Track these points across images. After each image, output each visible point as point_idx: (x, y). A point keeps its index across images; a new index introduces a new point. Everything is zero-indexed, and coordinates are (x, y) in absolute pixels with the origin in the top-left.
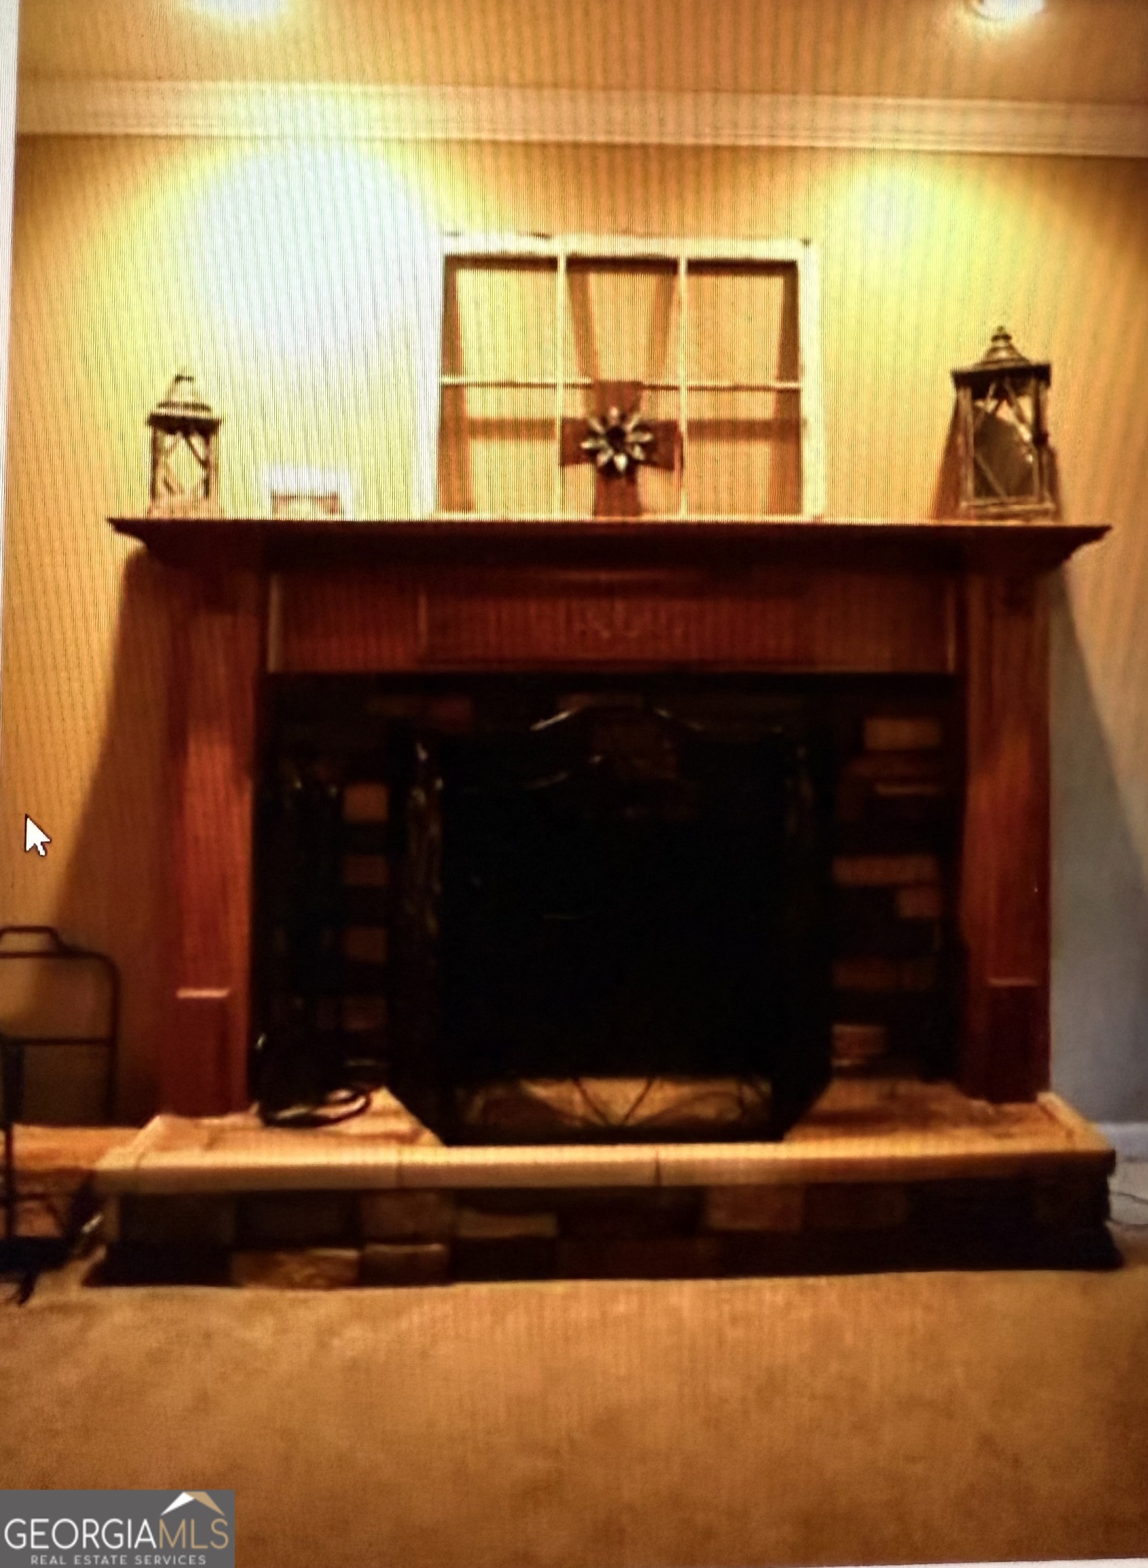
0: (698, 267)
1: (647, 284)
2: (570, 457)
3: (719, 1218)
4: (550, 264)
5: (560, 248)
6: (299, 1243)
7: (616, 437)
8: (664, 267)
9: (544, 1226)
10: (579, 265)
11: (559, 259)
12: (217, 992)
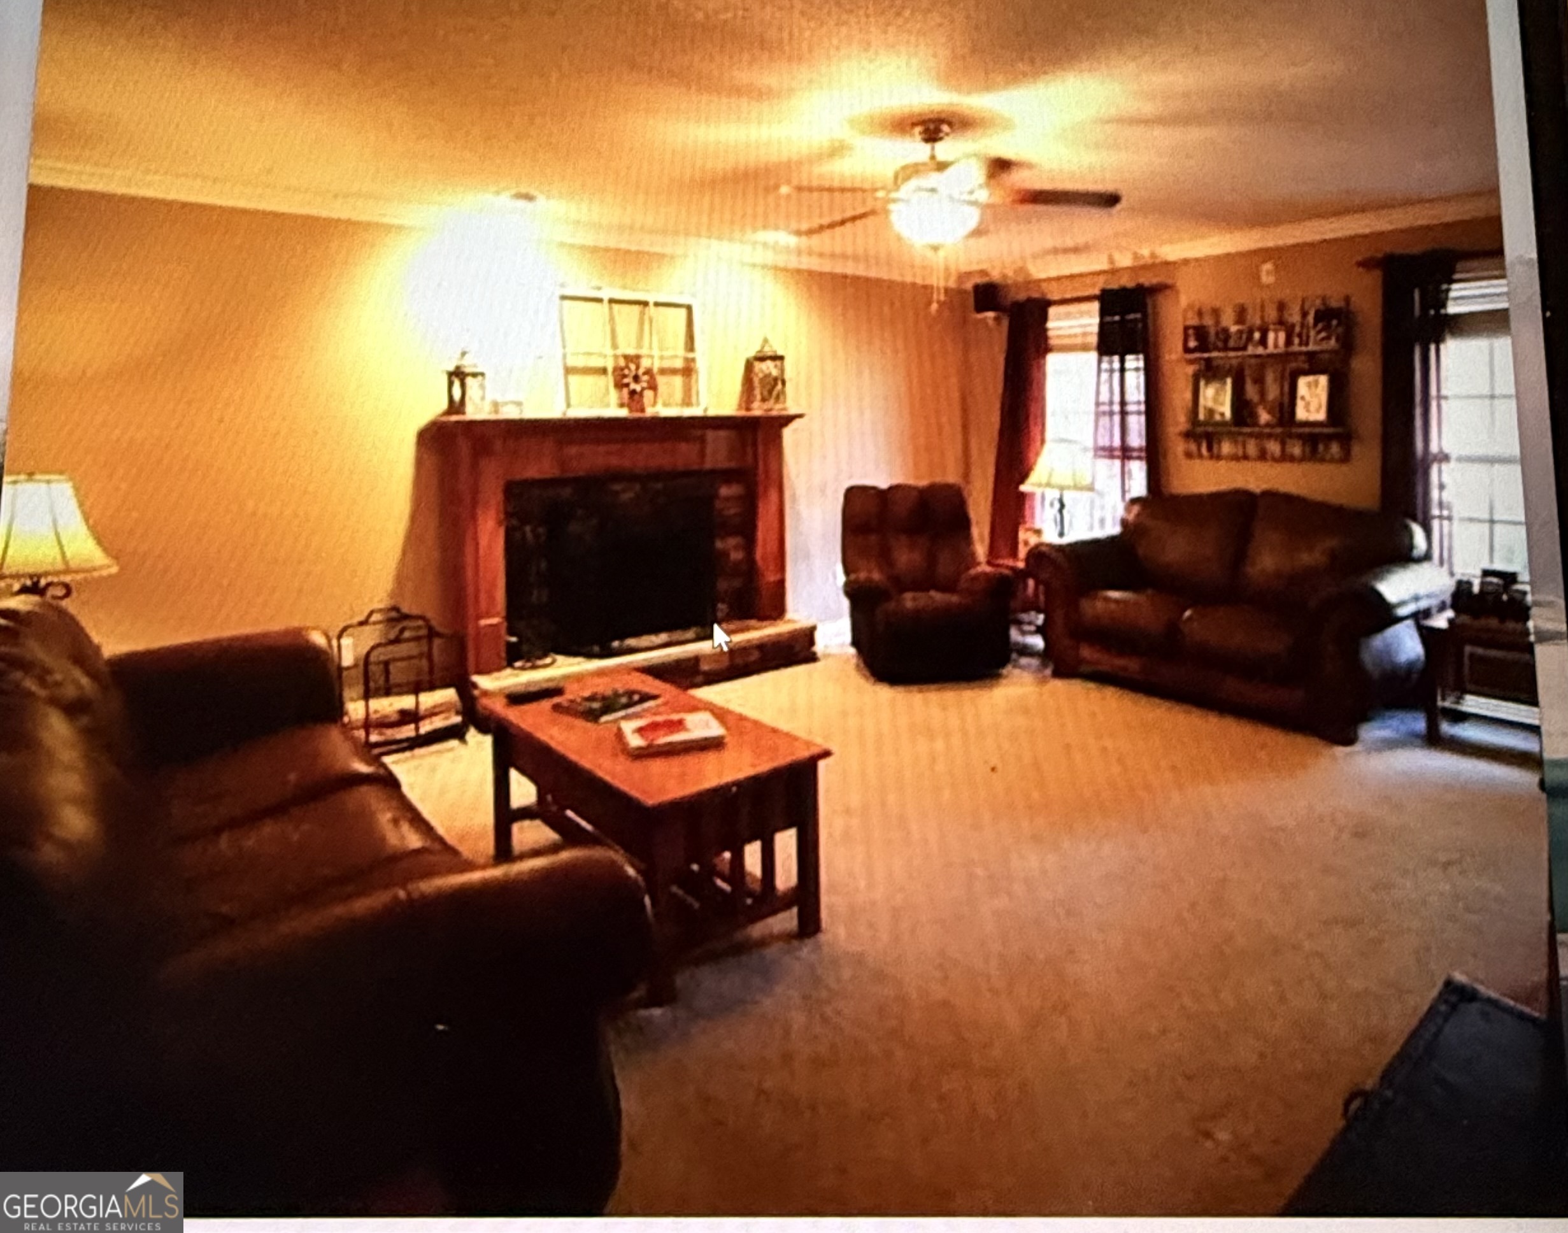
0: (657, 304)
1: (636, 309)
2: (618, 386)
3: (705, 667)
4: (599, 300)
5: (606, 294)
7: (635, 378)
8: (645, 304)
10: (612, 301)
11: (606, 299)
12: (494, 621)
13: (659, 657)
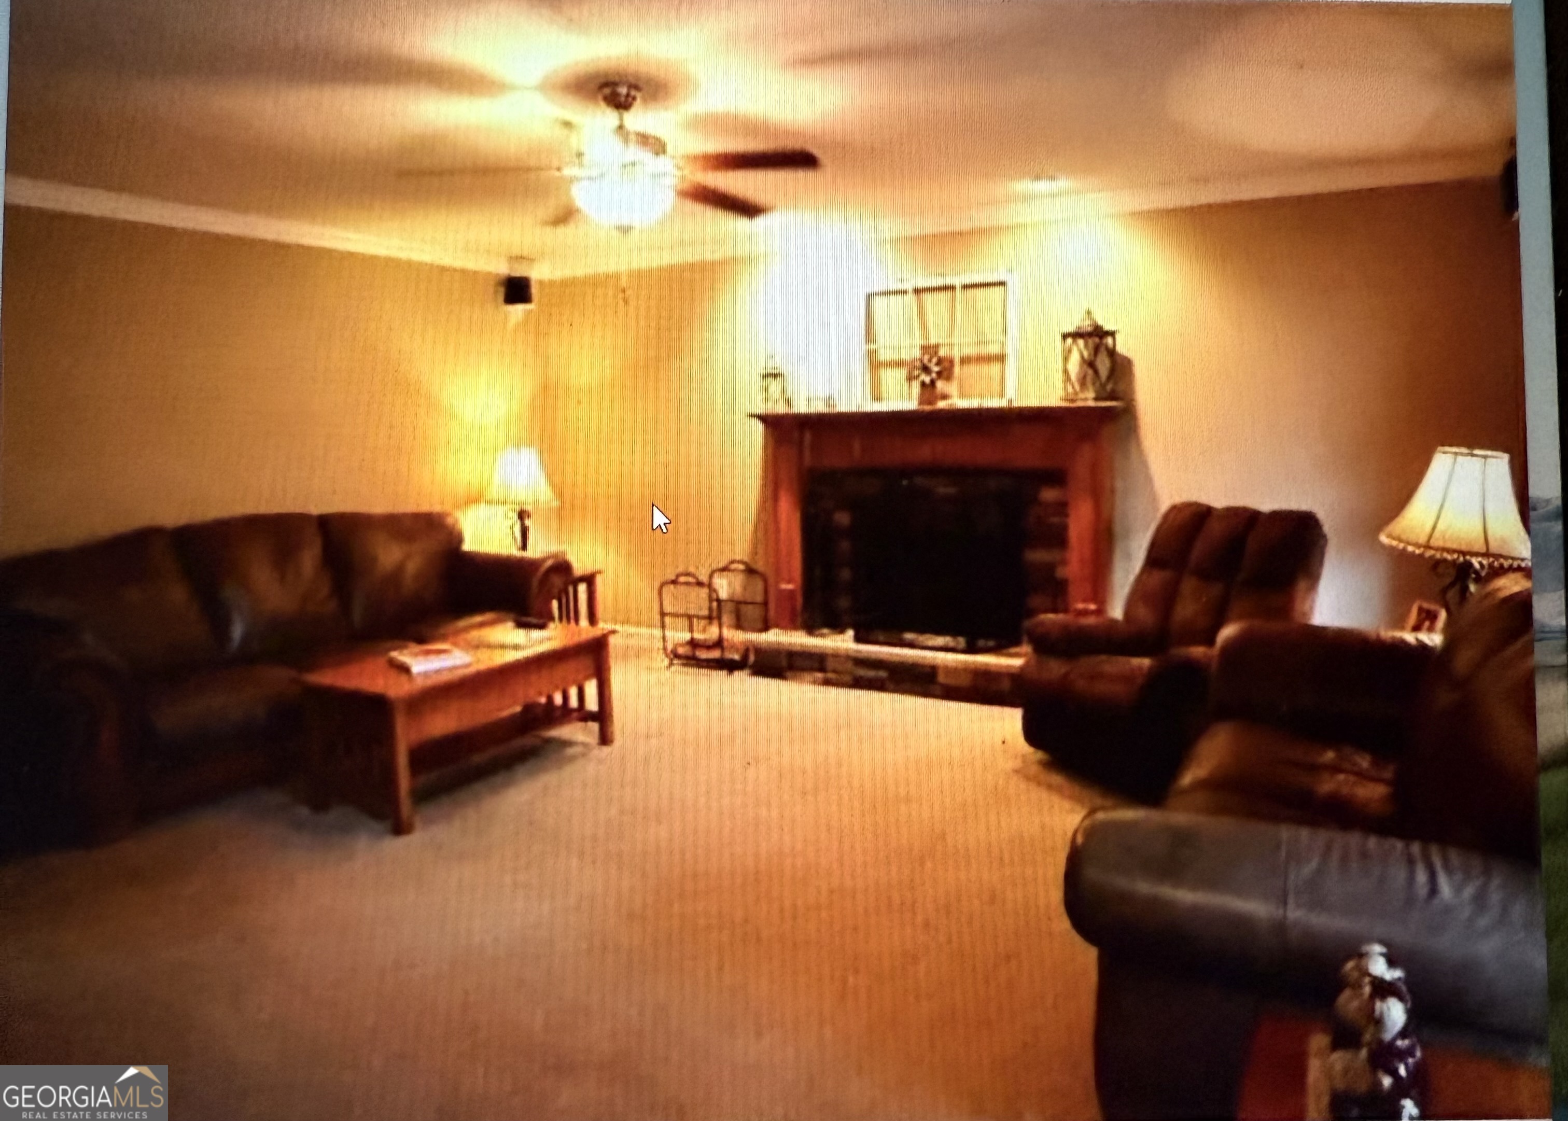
0: (965, 287)
1: (946, 295)
2: (910, 378)
3: (941, 678)
4: (905, 292)
5: (909, 287)
6: (803, 669)
7: (926, 369)
8: (952, 288)
9: (883, 674)
10: (917, 291)
11: (910, 288)
12: (790, 587)
13: (911, 657)
